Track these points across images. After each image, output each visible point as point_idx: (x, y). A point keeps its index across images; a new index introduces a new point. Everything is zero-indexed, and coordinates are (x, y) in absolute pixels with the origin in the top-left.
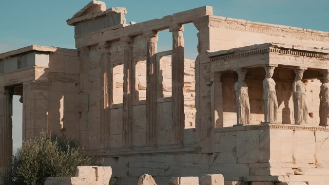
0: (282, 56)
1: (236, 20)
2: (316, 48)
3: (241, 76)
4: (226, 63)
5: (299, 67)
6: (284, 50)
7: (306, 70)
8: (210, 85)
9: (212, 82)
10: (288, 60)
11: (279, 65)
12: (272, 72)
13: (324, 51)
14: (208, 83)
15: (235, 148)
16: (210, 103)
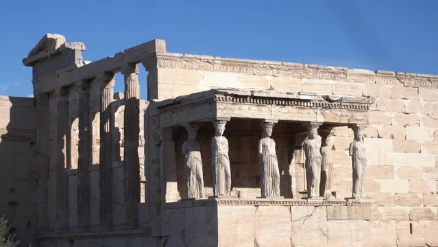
0: (237, 106)
1: (198, 56)
2: (290, 94)
3: (192, 134)
4: (174, 115)
5: (264, 119)
6: (239, 98)
7: (275, 124)
8: (159, 145)
9: (161, 141)
10: (247, 111)
11: (232, 118)
12: (222, 128)
13: (302, 97)
14: (157, 143)
15: (184, 231)
16: (159, 170)
